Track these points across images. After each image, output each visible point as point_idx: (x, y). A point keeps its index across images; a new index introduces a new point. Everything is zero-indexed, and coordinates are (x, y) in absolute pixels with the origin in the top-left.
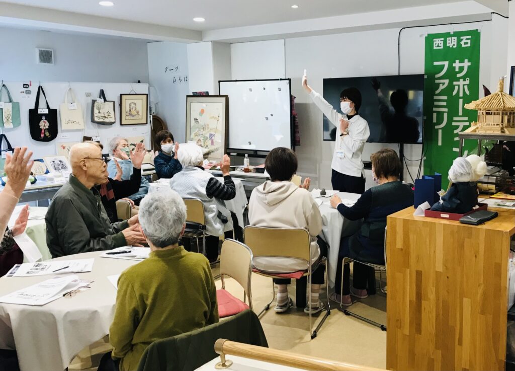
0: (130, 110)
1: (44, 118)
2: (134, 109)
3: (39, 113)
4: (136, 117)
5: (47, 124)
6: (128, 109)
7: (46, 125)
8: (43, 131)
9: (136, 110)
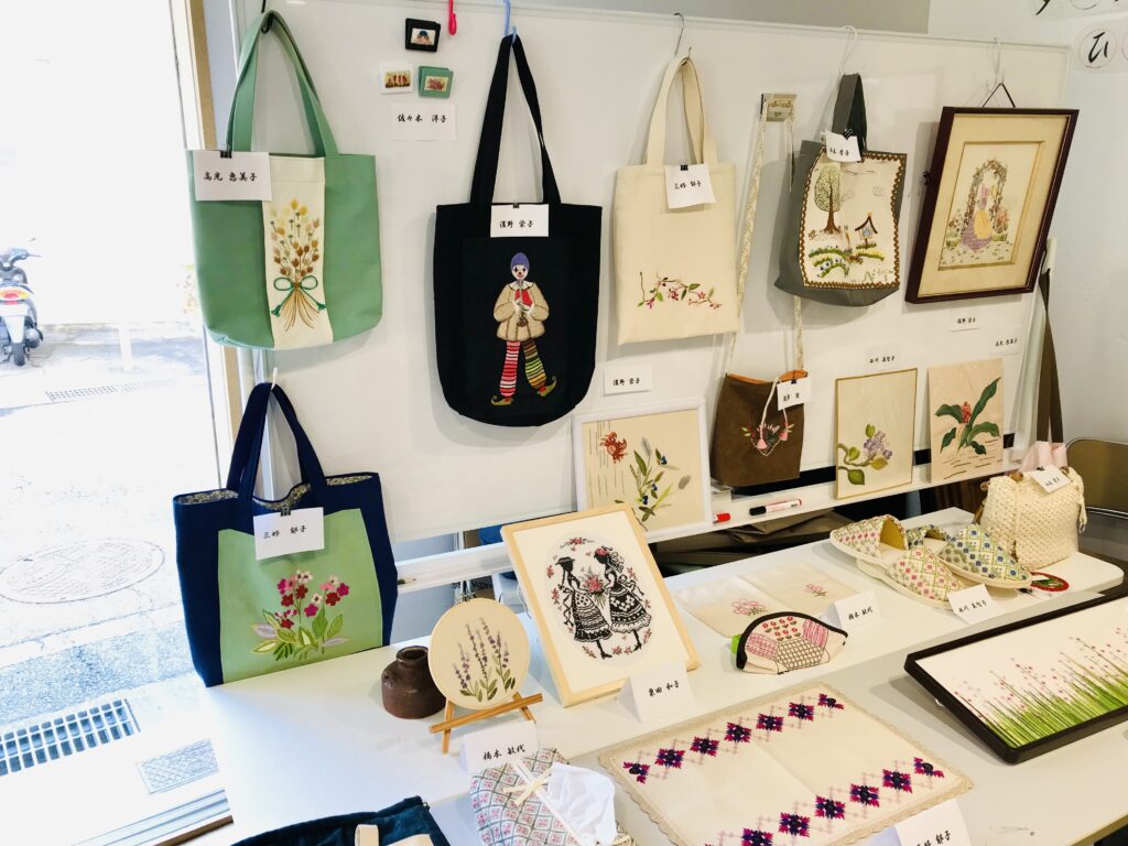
0: (970, 213)
1: (520, 269)
2: (990, 203)
3: (496, 231)
4: (986, 255)
5: (539, 309)
6: (961, 205)
7: (530, 311)
8: (512, 357)
9: (996, 208)
